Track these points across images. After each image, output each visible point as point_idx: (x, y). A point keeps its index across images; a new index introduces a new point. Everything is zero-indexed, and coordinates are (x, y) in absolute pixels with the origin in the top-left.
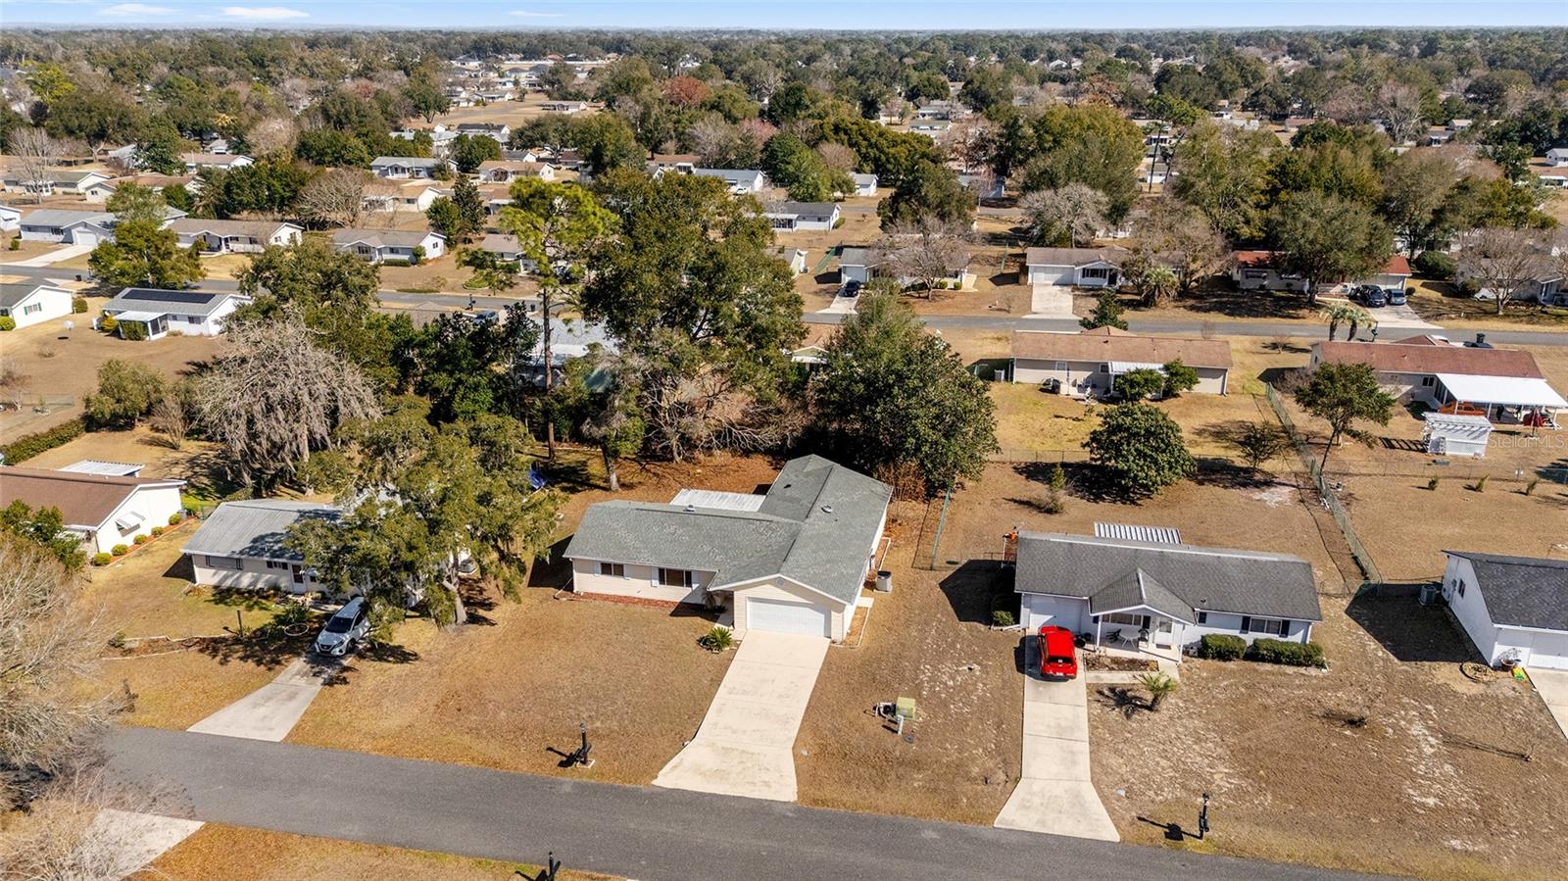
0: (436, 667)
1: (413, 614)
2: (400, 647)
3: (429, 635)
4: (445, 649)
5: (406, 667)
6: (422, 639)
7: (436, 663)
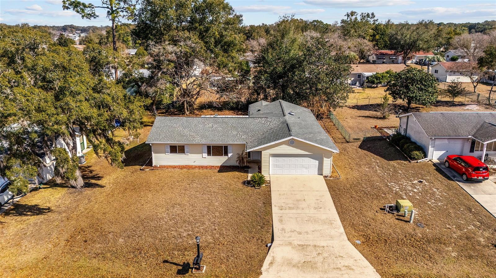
0: (64, 215)
1: (45, 186)
2: (36, 205)
3: (57, 197)
4: (70, 203)
5: (41, 217)
6: (52, 199)
7: (64, 212)
